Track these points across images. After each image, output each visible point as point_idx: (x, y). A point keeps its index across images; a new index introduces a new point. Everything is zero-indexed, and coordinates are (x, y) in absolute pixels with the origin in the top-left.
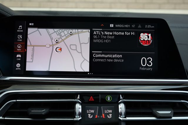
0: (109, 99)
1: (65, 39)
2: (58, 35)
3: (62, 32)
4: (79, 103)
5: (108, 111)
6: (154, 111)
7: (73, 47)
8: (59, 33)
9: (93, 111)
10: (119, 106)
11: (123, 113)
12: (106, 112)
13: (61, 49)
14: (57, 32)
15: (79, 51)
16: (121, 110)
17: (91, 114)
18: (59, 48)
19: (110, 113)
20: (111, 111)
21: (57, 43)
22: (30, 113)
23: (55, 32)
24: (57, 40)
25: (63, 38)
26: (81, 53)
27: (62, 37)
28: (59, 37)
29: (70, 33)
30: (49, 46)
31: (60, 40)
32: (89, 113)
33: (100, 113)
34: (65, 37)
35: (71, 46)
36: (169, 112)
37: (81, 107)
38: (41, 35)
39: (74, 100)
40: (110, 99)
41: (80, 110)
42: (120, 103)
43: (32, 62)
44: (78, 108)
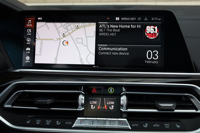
0: (111, 91)
1: (72, 33)
2: (65, 29)
3: (69, 26)
4: (83, 94)
5: (110, 103)
6: (156, 103)
7: (80, 41)
8: (66, 26)
9: (95, 103)
10: (121, 98)
11: (125, 105)
12: (108, 103)
13: (68, 43)
14: (64, 26)
15: (85, 44)
16: (122, 101)
17: (94, 105)
18: (66, 42)
19: (113, 105)
20: (113, 103)
21: (64, 36)
22: (36, 103)
23: (62, 26)
24: (64, 34)
25: (70, 32)
26: (87, 46)
27: (69, 30)
28: (66, 30)
29: (76, 26)
30: (56, 40)
31: (67, 33)
32: (92, 104)
33: (102, 105)
34: (71, 31)
35: (77, 39)
36: (171, 105)
37: (83, 98)
38: (49, 29)
39: (77, 91)
40: (113, 91)
41: (82, 101)
42: (123, 95)
43: (41, 55)
44: (82, 99)
